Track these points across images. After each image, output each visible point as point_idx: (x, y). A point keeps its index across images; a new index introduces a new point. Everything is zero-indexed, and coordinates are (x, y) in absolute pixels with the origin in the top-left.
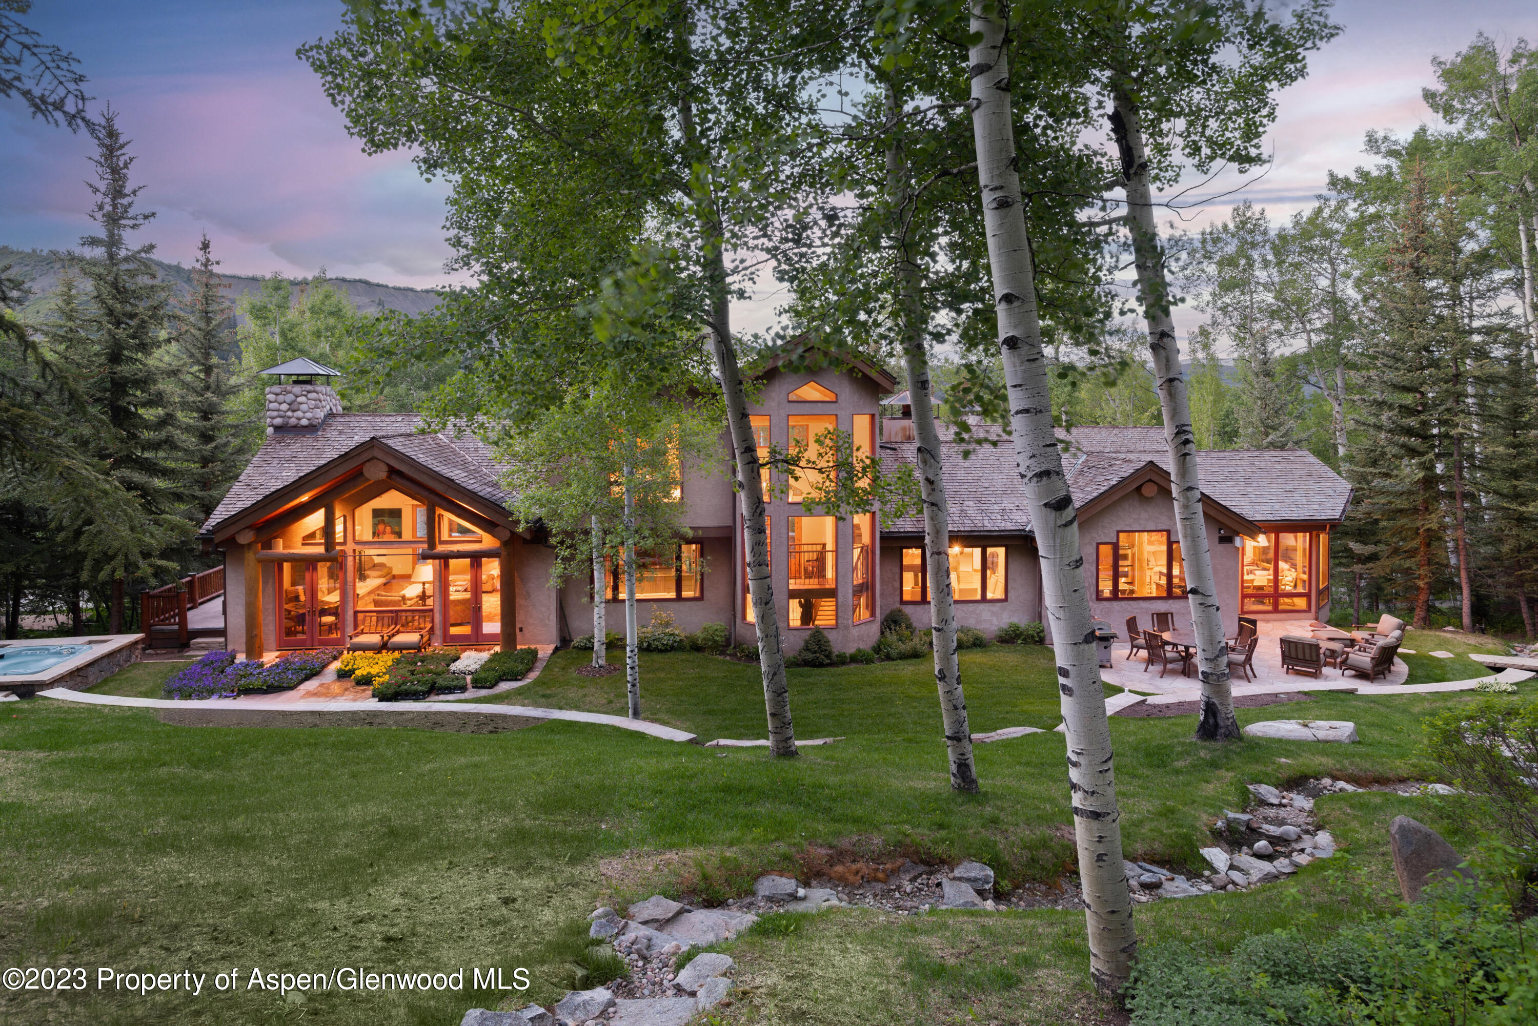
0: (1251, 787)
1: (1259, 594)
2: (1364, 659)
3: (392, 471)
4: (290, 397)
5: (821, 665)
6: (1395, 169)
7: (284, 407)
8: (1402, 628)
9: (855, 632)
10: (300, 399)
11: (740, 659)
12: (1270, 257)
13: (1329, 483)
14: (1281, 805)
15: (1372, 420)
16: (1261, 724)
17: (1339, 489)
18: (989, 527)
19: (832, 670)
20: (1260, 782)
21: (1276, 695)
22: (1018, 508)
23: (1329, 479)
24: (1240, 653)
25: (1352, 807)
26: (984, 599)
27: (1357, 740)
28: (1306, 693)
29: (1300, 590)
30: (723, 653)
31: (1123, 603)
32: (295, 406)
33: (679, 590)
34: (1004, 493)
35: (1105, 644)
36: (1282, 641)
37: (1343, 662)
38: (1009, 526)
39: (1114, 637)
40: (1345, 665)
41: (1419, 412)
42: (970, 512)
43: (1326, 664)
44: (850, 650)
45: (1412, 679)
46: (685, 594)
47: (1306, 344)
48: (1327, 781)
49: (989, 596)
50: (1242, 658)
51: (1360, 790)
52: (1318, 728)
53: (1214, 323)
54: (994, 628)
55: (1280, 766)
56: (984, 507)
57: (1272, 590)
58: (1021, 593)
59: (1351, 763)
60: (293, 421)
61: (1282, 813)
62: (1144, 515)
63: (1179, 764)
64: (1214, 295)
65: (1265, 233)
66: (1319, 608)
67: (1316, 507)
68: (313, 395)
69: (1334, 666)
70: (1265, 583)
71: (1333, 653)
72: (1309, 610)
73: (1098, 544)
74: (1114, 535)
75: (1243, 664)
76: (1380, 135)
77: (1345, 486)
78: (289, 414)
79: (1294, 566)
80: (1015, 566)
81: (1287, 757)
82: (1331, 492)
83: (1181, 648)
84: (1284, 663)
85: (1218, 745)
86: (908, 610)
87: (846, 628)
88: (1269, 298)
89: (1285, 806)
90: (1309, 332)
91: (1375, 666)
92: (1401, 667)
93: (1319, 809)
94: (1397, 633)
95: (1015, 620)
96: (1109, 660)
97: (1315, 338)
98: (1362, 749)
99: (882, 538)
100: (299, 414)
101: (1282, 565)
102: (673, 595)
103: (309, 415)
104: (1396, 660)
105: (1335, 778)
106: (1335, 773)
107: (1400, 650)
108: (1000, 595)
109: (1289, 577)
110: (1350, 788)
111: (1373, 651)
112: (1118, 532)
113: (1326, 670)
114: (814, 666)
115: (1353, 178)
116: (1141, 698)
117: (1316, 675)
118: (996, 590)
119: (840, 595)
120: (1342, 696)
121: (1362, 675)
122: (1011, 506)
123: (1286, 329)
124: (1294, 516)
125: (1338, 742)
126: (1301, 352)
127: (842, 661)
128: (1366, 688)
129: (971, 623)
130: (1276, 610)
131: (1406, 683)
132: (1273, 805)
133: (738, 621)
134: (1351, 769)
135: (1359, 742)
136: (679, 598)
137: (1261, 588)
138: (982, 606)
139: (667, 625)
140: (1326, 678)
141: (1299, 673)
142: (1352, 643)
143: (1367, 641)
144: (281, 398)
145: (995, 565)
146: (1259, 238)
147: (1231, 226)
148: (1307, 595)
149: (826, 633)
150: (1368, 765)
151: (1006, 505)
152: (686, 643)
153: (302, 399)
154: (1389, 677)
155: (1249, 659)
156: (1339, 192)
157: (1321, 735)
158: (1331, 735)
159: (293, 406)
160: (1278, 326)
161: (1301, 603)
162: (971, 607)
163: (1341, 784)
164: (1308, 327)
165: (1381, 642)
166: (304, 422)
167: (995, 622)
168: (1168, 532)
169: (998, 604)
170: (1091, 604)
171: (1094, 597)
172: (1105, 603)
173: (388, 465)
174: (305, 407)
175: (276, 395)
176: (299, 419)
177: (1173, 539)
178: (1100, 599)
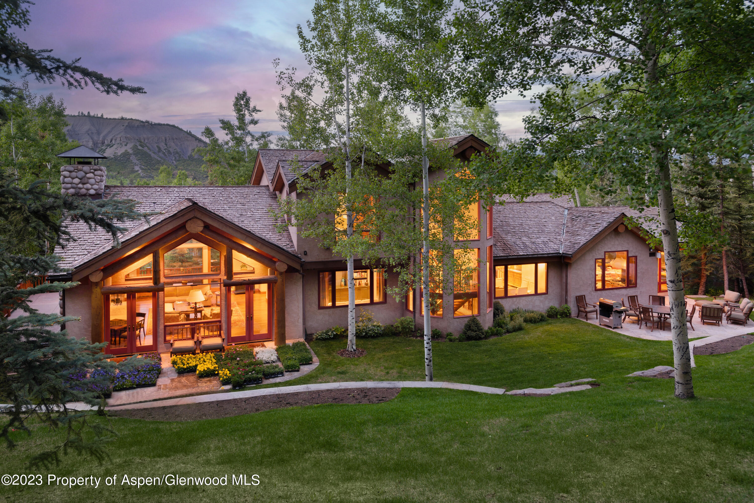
3: (207, 227)
4: (81, 174)
7: (76, 181)
10: (88, 175)
18: (540, 252)
22: (550, 241)
26: (536, 293)
31: (607, 292)
32: (85, 180)
35: (619, 315)
36: (703, 307)
38: (549, 251)
40: (729, 318)
42: (528, 244)
46: (375, 301)
49: (539, 292)
56: (533, 240)
58: (555, 289)
60: (83, 191)
62: (617, 242)
68: (99, 173)
73: (596, 260)
74: (603, 254)
78: (80, 186)
80: (551, 274)
84: (702, 319)
95: (551, 304)
96: (621, 324)
100: (88, 186)
102: (368, 301)
103: (96, 187)
108: (544, 291)
111: (744, 310)
112: (605, 252)
118: (542, 288)
121: (738, 322)
127: (487, 335)
129: (531, 307)
133: (417, 315)
136: (373, 303)
138: (536, 297)
139: (370, 320)
141: (708, 324)
144: (74, 174)
145: (541, 273)
153: (91, 175)
159: (83, 180)
162: (530, 298)
166: (92, 192)
167: (542, 306)
168: (627, 251)
169: (543, 296)
170: (592, 293)
171: (594, 289)
172: (599, 292)
173: (204, 222)
174: (92, 181)
175: (70, 172)
176: (88, 189)
177: (630, 255)
178: (596, 290)
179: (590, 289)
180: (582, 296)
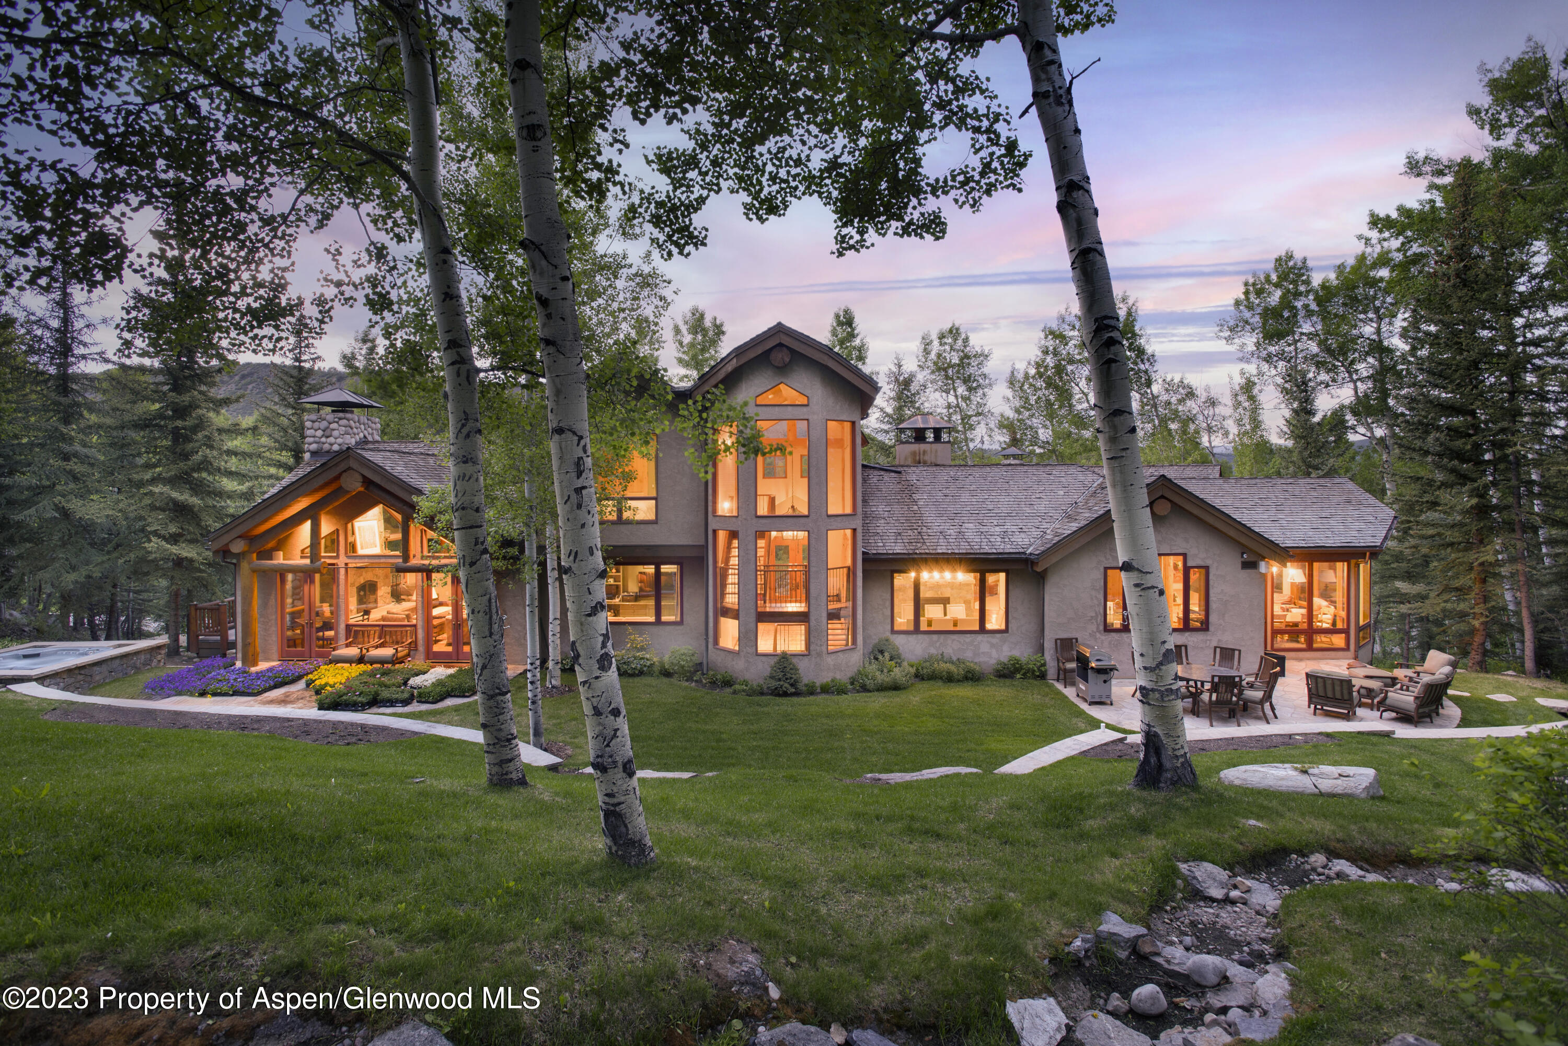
0: (1183, 867)
1: (1293, 631)
2: (1406, 699)
3: (367, 482)
4: (324, 424)
5: (785, 694)
6: (1439, 204)
7: (319, 433)
8: (1454, 665)
9: (830, 660)
10: (331, 426)
11: (704, 686)
12: (1314, 306)
13: (1370, 510)
14: (1228, 901)
15: (1418, 443)
16: (1242, 768)
17: (1381, 516)
18: (987, 549)
19: (795, 699)
20: (1202, 858)
21: (1290, 736)
22: (1021, 531)
23: (1369, 506)
24: (1257, 689)
25: (1346, 913)
26: (982, 630)
27: (1376, 795)
28: (1328, 735)
29: (1340, 625)
30: (690, 679)
32: (328, 433)
33: (658, 614)
34: (1009, 515)
35: (1104, 677)
36: (1308, 675)
37: (1382, 702)
38: (1009, 548)
39: (1113, 669)
40: (1383, 706)
41: (1470, 436)
42: (969, 535)
43: (1361, 705)
44: (824, 678)
45: (1465, 723)
46: (664, 618)
47: (1352, 392)
48: (1318, 859)
49: (989, 626)
50: (1259, 694)
51: (1372, 877)
52: (1321, 776)
53: (1260, 374)
54: (993, 661)
55: (1245, 832)
56: (984, 529)
57: (1305, 626)
58: (1024, 624)
59: (1363, 830)
61: (1225, 916)
63: (1091, 824)
64: (1258, 345)
65: (1307, 282)
66: (1358, 647)
67: (1355, 533)
68: (342, 422)
69: (1371, 707)
70: (1298, 619)
71: (1370, 692)
72: (1347, 648)
73: (1106, 569)
75: (1262, 702)
76: (1421, 156)
77: (1388, 513)
78: (323, 439)
79: (1333, 602)
80: (1016, 593)
81: (1259, 817)
82: (1371, 519)
83: (1192, 683)
84: (1310, 702)
85: (1158, 796)
86: (899, 640)
87: (819, 655)
88: (1314, 348)
89: (1233, 902)
90: (1355, 382)
91: (1419, 707)
92: (1452, 711)
93: (1288, 914)
94: (1448, 669)
95: (1016, 653)
96: (1109, 696)
97: (1361, 387)
98: (1383, 807)
99: (864, 560)
100: (331, 440)
101: (1318, 601)
102: (652, 619)
103: (340, 441)
104: (1446, 702)
105: (1332, 854)
106: (1333, 844)
107: (1450, 692)
108: (1000, 625)
109: (1325, 614)
110: (1353, 872)
111: (1417, 690)
113: (1360, 712)
114: (779, 695)
115: (1394, 215)
116: (1120, 735)
117: (1347, 717)
118: (995, 621)
119: (812, 618)
120: (1374, 739)
121: (1405, 718)
122: (1014, 528)
123: (1334, 380)
124: (1329, 543)
125: (1348, 797)
126: (1347, 402)
127: (811, 691)
128: (1404, 732)
129: (968, 655)
130: (1310, 648)
131: (1459, 726)
132: (1213, 900)
133: (711, 646)
134: (1360, 840)
135: (1383, 798)
136: (658, 621)
137: (1296, 624)
138: (980, 637)
139: (642, 649)
140: (1361, 720)
141: (1328, 714)
142: (1394, 681)
143: (1411, 679)
144: (316, 425)
145: (994, 592)
146: (1302, 288)
147: (1274, 277)
148: (1346, 632)
149: (795, 660)
150: (1388, 835)
151: (1009, 527)
152: (656, 669)
153: (334, 426)
154: (1437, 721)
155: (1268, 696)
156: (1381, 231)
157: (1326, 785)
158: (1340, 786)
159: (326, 432)
160: (1324, 377)
161: (1338, 640)
162: (968, 638)
163: (1341, 865)
164: (1355, 377)
165: (1426, 679)
166: (336, 447)
167: (994, 654)
168: (1185, 555)
169: (998, 635)
170: (1098, 635)
171: (1102, 628)
172: (1113, 634)
173: (364, 476)
174: (336, 433)
175: (313, 422)
176: (331, 445)
177: (1189, 564)
178: (1108, 629)
179: (1092, 627)
180: (1071, 639)
